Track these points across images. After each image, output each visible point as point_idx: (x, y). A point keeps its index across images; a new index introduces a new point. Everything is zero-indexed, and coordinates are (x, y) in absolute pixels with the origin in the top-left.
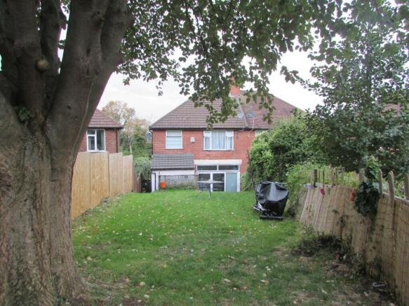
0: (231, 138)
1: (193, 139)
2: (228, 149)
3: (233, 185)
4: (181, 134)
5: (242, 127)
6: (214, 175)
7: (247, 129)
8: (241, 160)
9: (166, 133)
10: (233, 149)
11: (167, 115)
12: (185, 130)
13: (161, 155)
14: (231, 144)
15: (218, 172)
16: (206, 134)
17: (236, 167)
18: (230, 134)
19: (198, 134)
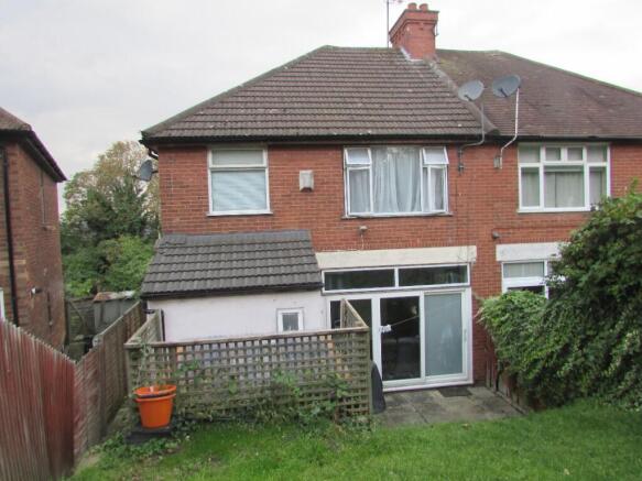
0: (438, 172)
1: (306, 179)
2: (432, 210)
3: (448, 333)
4: (263, 159)
5: (475, 132)
6: (386, 304)
7: (495, 141)
8: (474, 248)
9: (210, 157)
10: (446, 211)
11: (213, 101)
12: (276, 144)
13: (192, 240)
14: (439, 192)
15: (398, 292)
16: (352, 159)
17: (455, 273)
18: (437, 159)
19: (326, 157)
